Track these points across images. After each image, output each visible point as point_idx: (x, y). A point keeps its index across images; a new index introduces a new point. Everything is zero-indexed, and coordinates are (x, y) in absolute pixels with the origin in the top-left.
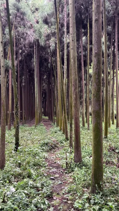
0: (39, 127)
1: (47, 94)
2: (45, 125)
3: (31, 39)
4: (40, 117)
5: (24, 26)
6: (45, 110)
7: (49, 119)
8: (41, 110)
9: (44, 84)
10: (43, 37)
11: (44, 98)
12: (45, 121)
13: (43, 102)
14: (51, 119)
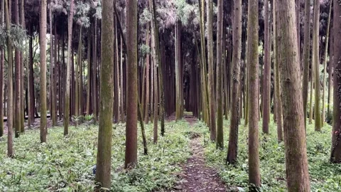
0: (180, 122)
1: (191, 79)
2: (188, 121)
3: (172, 20)
4: (181, 112)
5: (165, 6)
6: (187, 102)
7: (194, 115)
8: (182, 102)
9: (186, 64)
10: (185, 16)
11: (186, 83)
12: (187, 117)
13: (185, 90)
14: (196, 114)
